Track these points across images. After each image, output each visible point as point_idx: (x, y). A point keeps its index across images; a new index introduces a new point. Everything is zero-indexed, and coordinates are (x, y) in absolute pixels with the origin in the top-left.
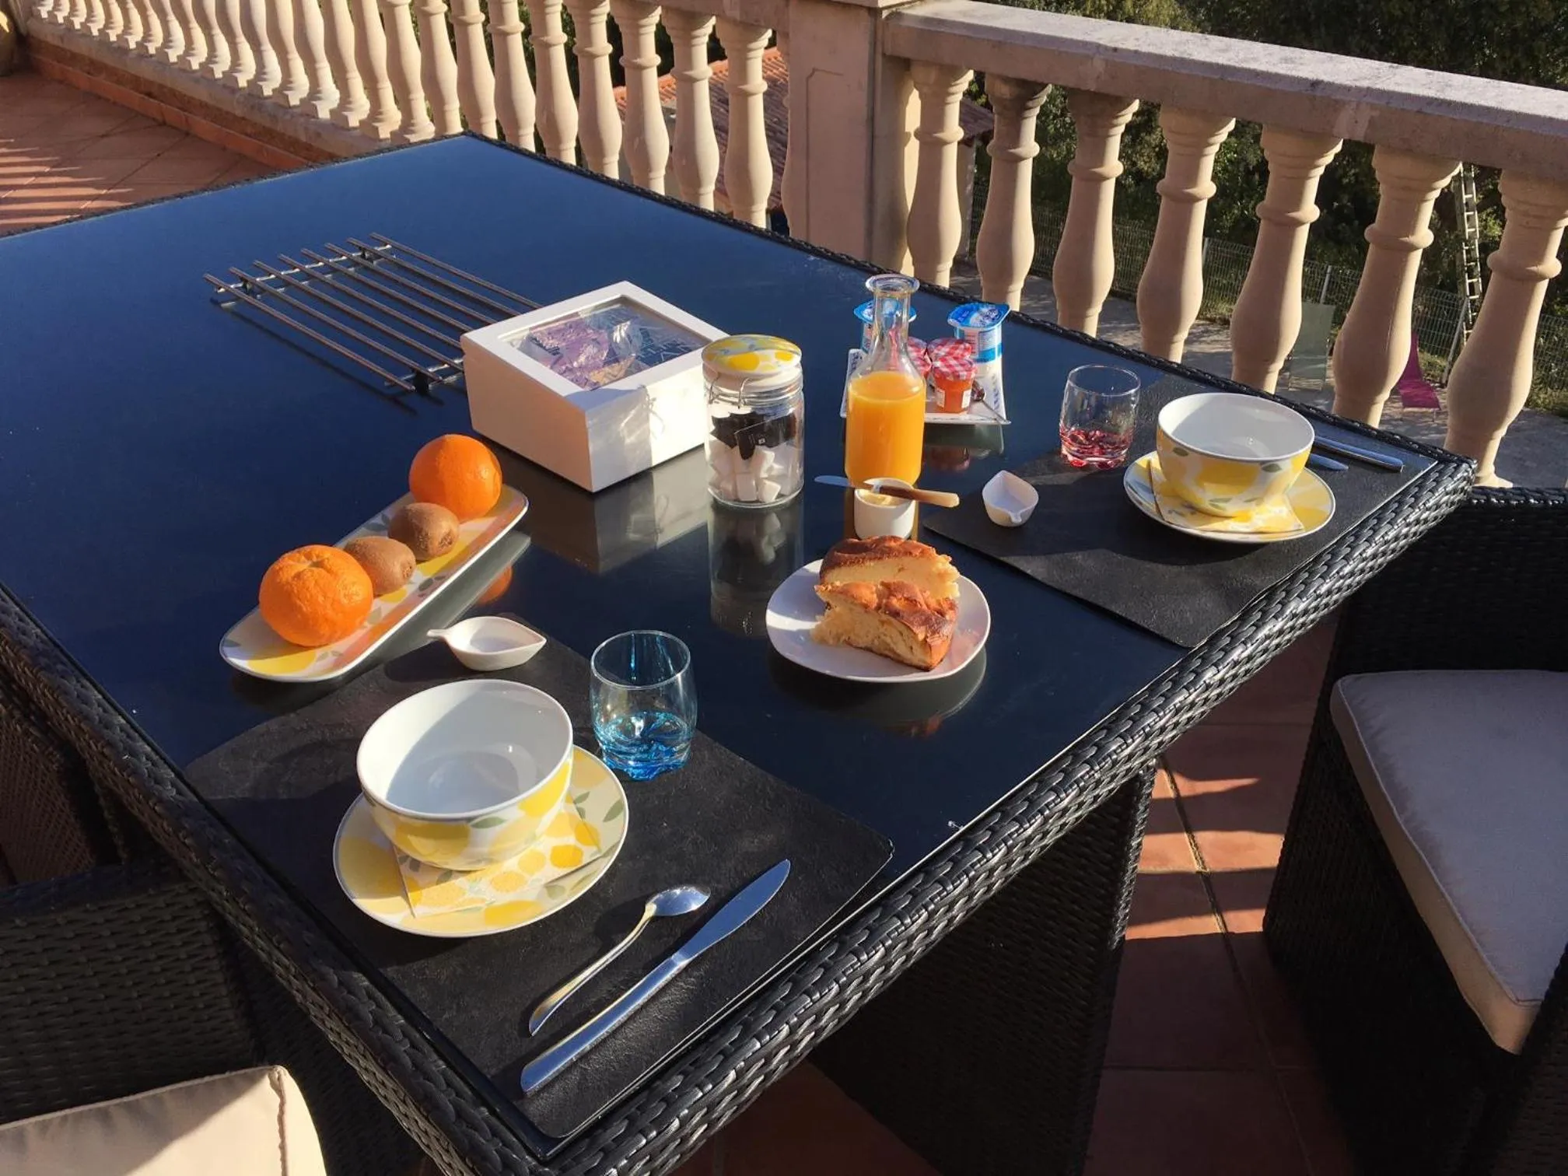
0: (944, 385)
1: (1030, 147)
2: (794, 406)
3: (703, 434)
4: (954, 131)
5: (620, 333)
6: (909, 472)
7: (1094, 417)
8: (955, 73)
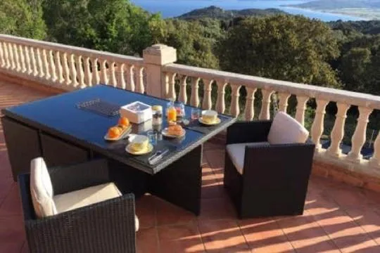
0: (178, 112)
1: (185, 84)
2: (161, 113)
3: (151, 117)
4: (174, 82)
5: (138, 107)
6: (175, 119)
7: (195, 114)
8: (173, 74)
